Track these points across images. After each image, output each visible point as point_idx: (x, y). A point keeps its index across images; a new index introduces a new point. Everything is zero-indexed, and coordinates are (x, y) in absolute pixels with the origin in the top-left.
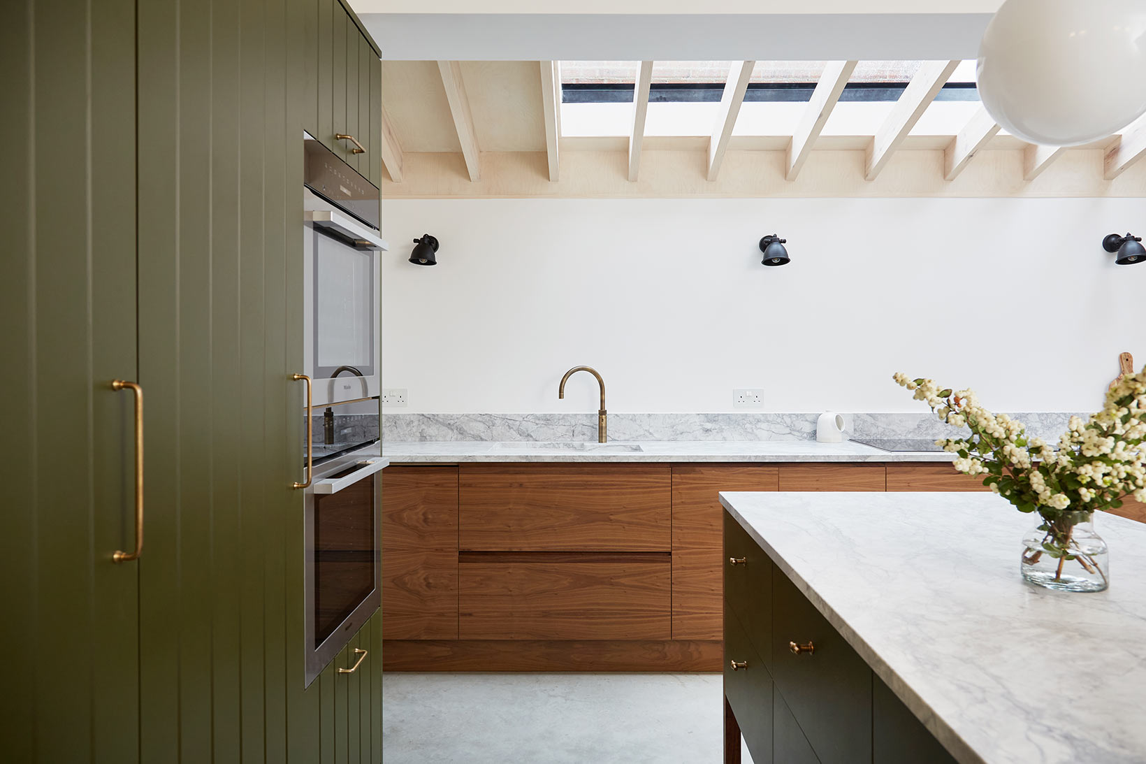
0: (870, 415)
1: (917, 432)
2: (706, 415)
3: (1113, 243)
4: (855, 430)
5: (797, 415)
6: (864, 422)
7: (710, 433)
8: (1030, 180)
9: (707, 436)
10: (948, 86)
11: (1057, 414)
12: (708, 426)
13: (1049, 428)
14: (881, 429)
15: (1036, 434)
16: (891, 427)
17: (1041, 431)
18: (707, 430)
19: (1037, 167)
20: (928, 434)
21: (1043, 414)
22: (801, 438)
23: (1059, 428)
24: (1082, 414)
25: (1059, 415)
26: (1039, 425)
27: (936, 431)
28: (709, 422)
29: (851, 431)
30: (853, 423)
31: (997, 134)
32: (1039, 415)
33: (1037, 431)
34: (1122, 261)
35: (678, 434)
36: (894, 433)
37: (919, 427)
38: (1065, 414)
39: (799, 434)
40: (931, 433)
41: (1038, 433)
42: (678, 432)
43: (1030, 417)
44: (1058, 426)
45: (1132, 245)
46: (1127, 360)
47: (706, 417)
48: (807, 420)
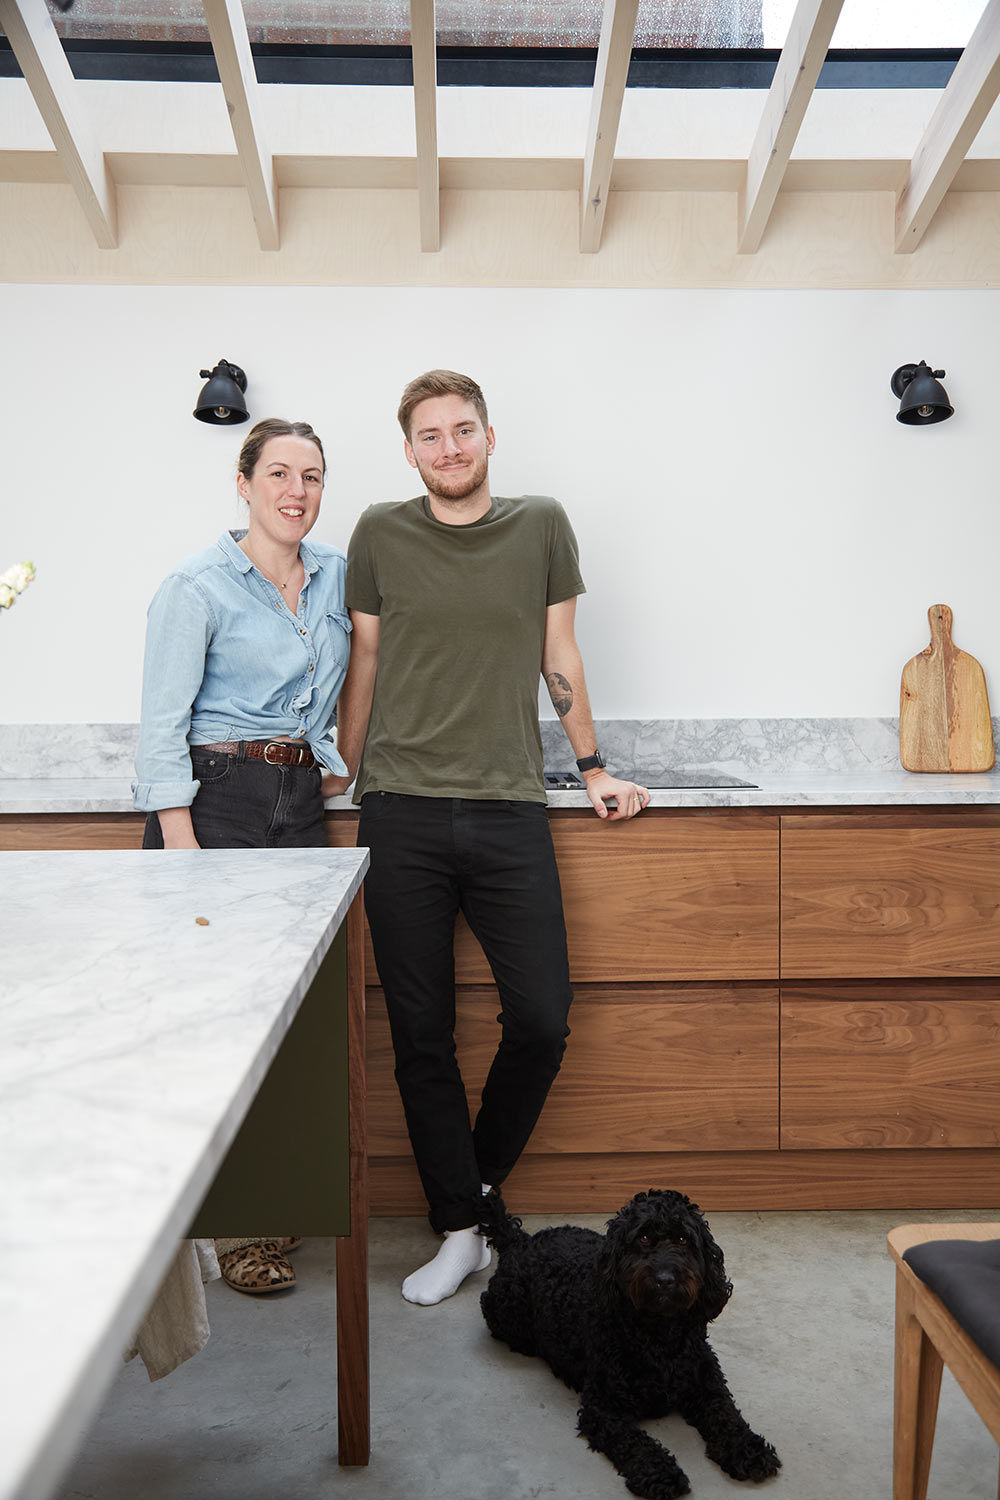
2: (107, 727)
3: (905, 383)
7: (116, 762)
9: (111, 769)
11: (797, 721)
12: (112, 748)
13: (782, 749)
15: (757, 761)
17: (766, 755)
18: (109, 758)
21: (769, 721)
23: (801, 749)
24: (846, 720)
25: (800, 723)
26: (761, 743)
28: (111, 740)
32: (763, 723)
33: (759, 754)
35: (50, 766)
38: (812, 721)
41: (761, 759)
42: (51, 762)
43: (743, 726)
44: (799, 744)
47: (107, 730)
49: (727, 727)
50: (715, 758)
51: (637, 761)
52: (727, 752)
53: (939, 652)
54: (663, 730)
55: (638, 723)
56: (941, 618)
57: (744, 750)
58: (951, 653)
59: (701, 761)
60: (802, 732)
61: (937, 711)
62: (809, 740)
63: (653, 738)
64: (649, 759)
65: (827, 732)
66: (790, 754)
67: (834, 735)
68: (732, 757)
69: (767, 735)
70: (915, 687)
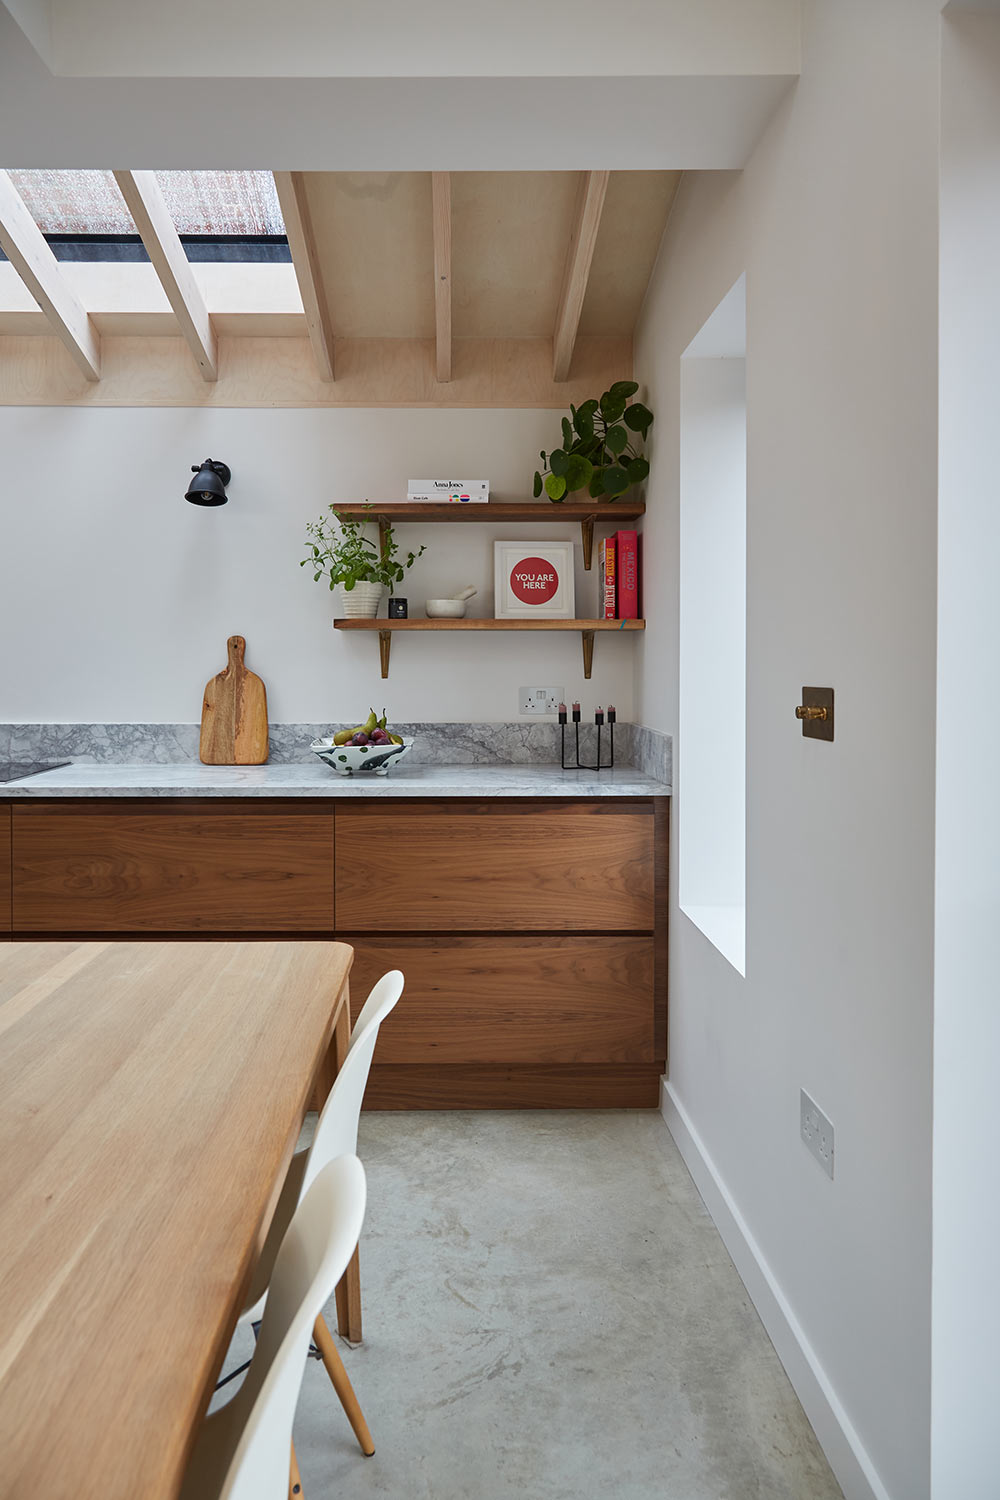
8: (95, 380)
11: (133, 726)
13: (123, 746)
15: (103, 756)
17: (110, 751)
21: (112, 726)
23: (137, 747)
24: (171, 725)
25: (135, 728)
26: (106, 742)
32: (107, 727)
33: (104, 751)
38: (145, 726)
41: (106, 754)
43: (92, 730)
44: (135, 744)
46: (236, 647)
49: (80, 730)
50: (71, 753)
51: (12, 755)
52: (81, 749)
53: (233, 673)
54: (31, 732)
56: (237, 646)
57: (93, 747)
58: (241, 673)
59: (60, 756)
60: (138, 735)
61: (229, 719)
62: (142, 740)
63: (24, 738)
64: (21, 754)
65: (156, 734)
66: (128, 751)
67: (161, 737)
68: (84, 753)
69: (111, 737)
70: (213, 700)
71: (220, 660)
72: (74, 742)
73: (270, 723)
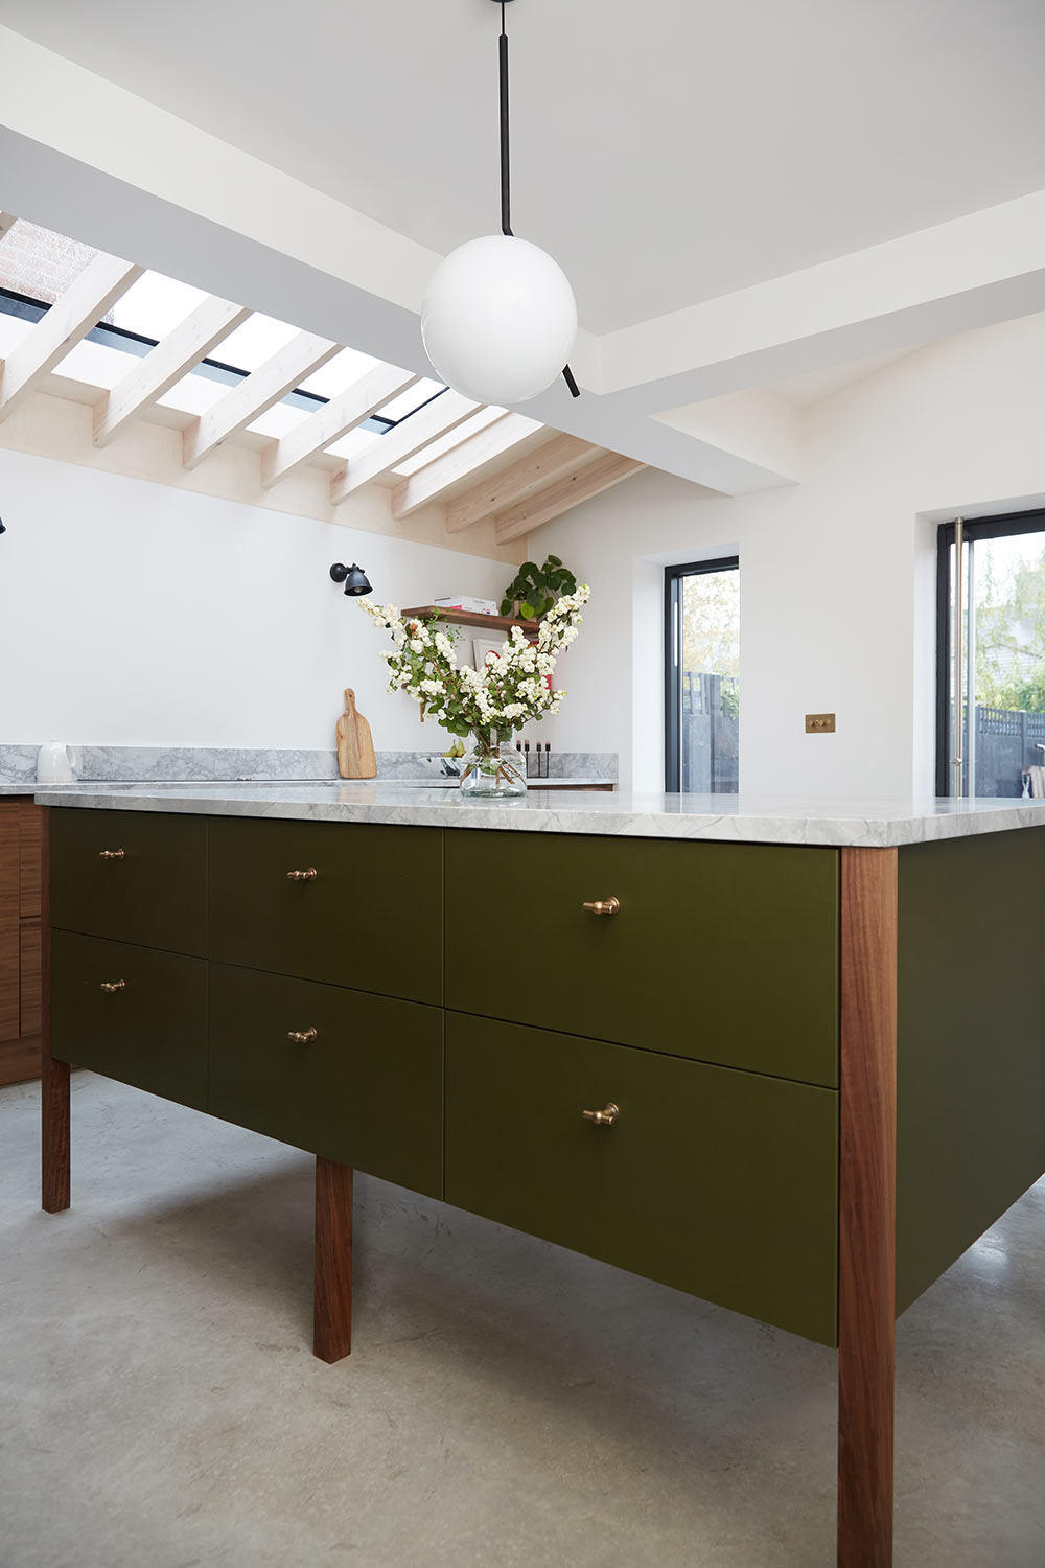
0: (103, 749)
1: (156, 770)
3: (339, 573)
4: (84, 767)
5: (9, 748)
6: (95, 757)
8: (267, 488)
10: (207, 361)
14: (115, 767)
16: (127, 764)
19: (278, 474)
20: (167, 773)
21: (281, 751)
22: (13, 779)
24: (314, 750)
25: (295, 752)
26: (277, 763)
27: (176, 770)
29: (79, 770)
30: (81, 759)
31: (247, 428)
32: (278, 752)
33: (275, 770)
34: (350, 592)
36: (130, 772)
37: (158, 764)
38: (300, 751)
39: (11, 773)
40: (171, 771)
43: (269, 754)
44: (294, 764)
45: (357, 576)
48: (22, 755)
49: (261, 753)
50: (255, 772)
51: (217, 773)
52: (261, 768)
53: (351, 716)
54: (229, 754)
55: (217, 750)
56: (349, 695)
57: (269, 767)
58: (357, 715)
59: (248, 773)
60: (296, 757)
61: (354, 745)
62: (298, 762)
63: (225, 759)
64: (222, 772)
65: (307, 757)
66: (290, 769)
67: (310, 760)
68: (263, 771)
69: (280, 759)
70: (343, 733)
71: (339, 706)
72: (257, 762)
73: (375, 750)
